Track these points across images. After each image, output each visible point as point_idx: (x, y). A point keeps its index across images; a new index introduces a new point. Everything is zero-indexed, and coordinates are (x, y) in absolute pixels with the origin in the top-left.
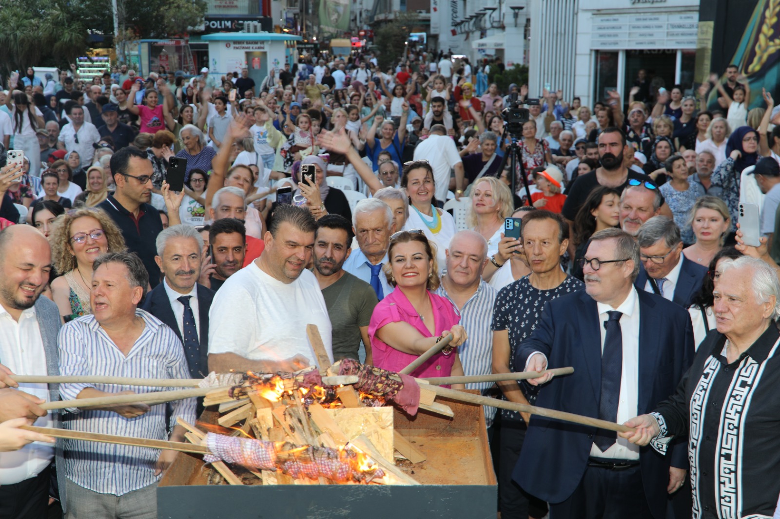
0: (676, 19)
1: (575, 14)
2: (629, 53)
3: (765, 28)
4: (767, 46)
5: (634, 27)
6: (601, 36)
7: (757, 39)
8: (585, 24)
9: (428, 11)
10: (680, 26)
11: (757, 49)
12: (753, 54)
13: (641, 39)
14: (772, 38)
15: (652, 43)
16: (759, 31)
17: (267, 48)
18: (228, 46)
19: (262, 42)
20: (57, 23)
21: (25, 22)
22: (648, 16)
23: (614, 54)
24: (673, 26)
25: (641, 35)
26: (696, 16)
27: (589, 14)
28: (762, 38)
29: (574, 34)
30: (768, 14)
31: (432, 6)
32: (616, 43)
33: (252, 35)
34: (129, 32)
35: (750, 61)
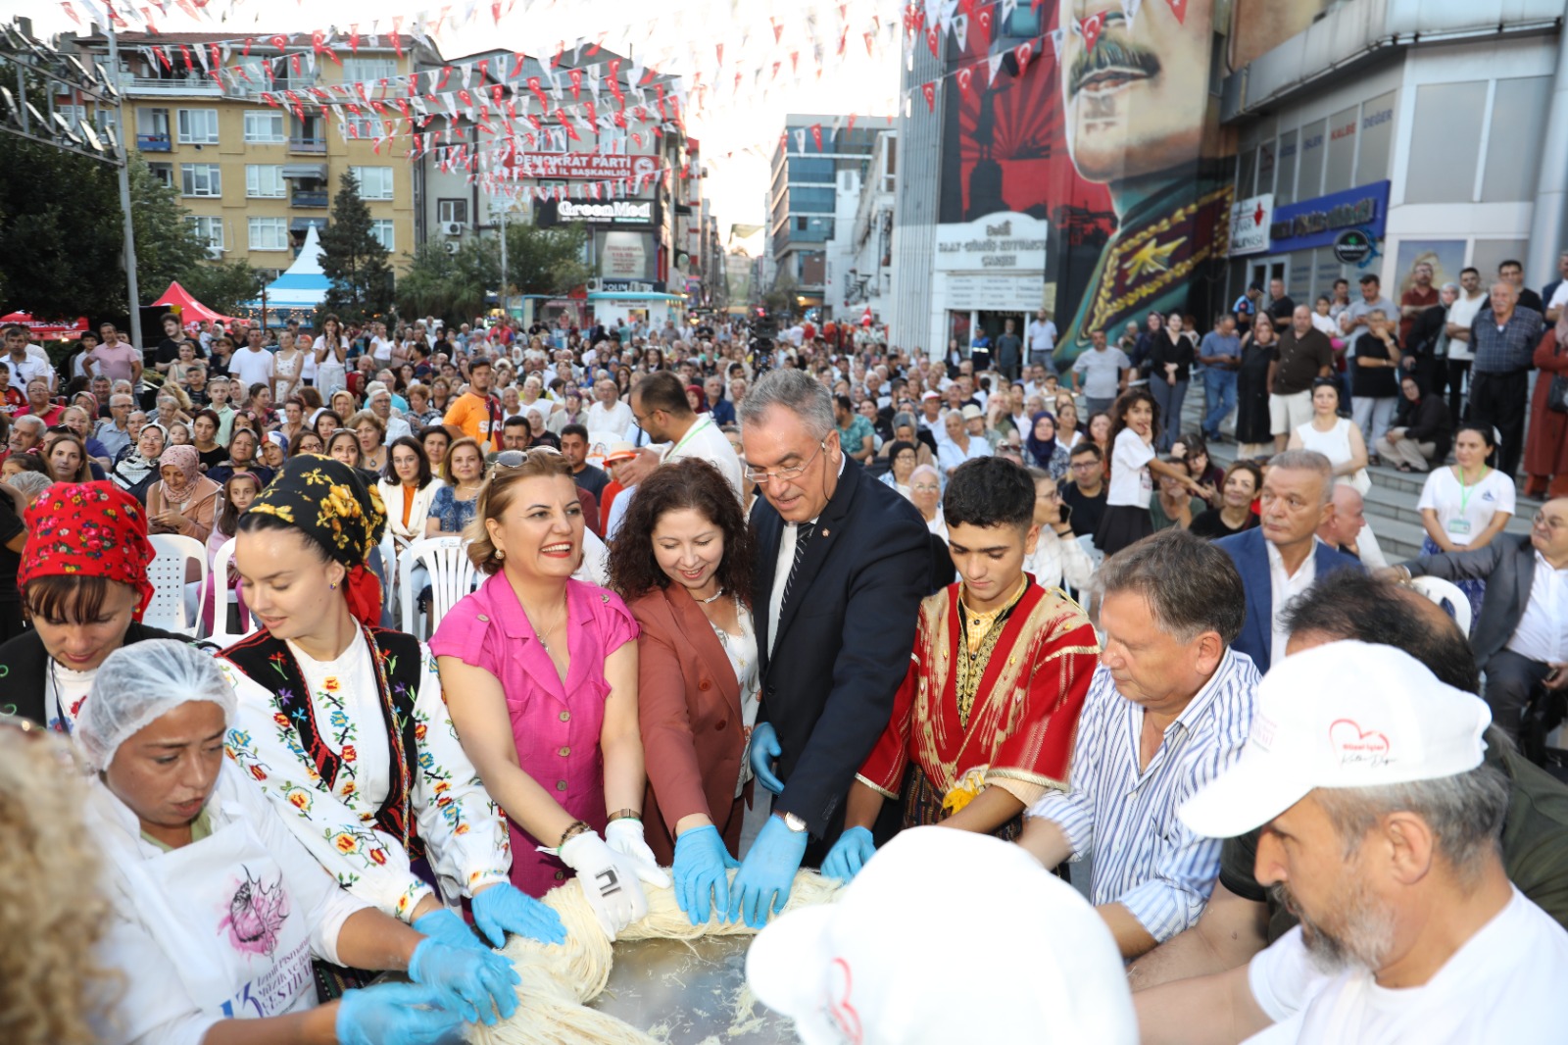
0: (1025, 282)
1: (930, 274)
2: (983, 315)
3: (1103, 292)
4: (1106, 309)
5: (987, 288)
6: (955, 296)
7: (1096, 302)
8: (940, 283)
9: (823, 284)
10: (1028, 289)
11: (1096, 311)
12: (1092, 315)
13: (992, 300)
14: (1109, 301)
15: (1003, 304)
16: (1098, 293)
17: (649, 307)
18: (612, 303)
19: (645, 300)
20: (458, 283)
21: (432, 282)
22: (999, 278)
23: (966, 315)
24: (1023, 289)
25: (993, 296)
26: (1041, 278)
27: (943, 275)
28: (1101, 301)
29: (929, 294)
30: (1106, 277)
31: (827, 279)
32: (968, 303)
33: (637, 294)
34: (513, 288)
35: (1089, 322)
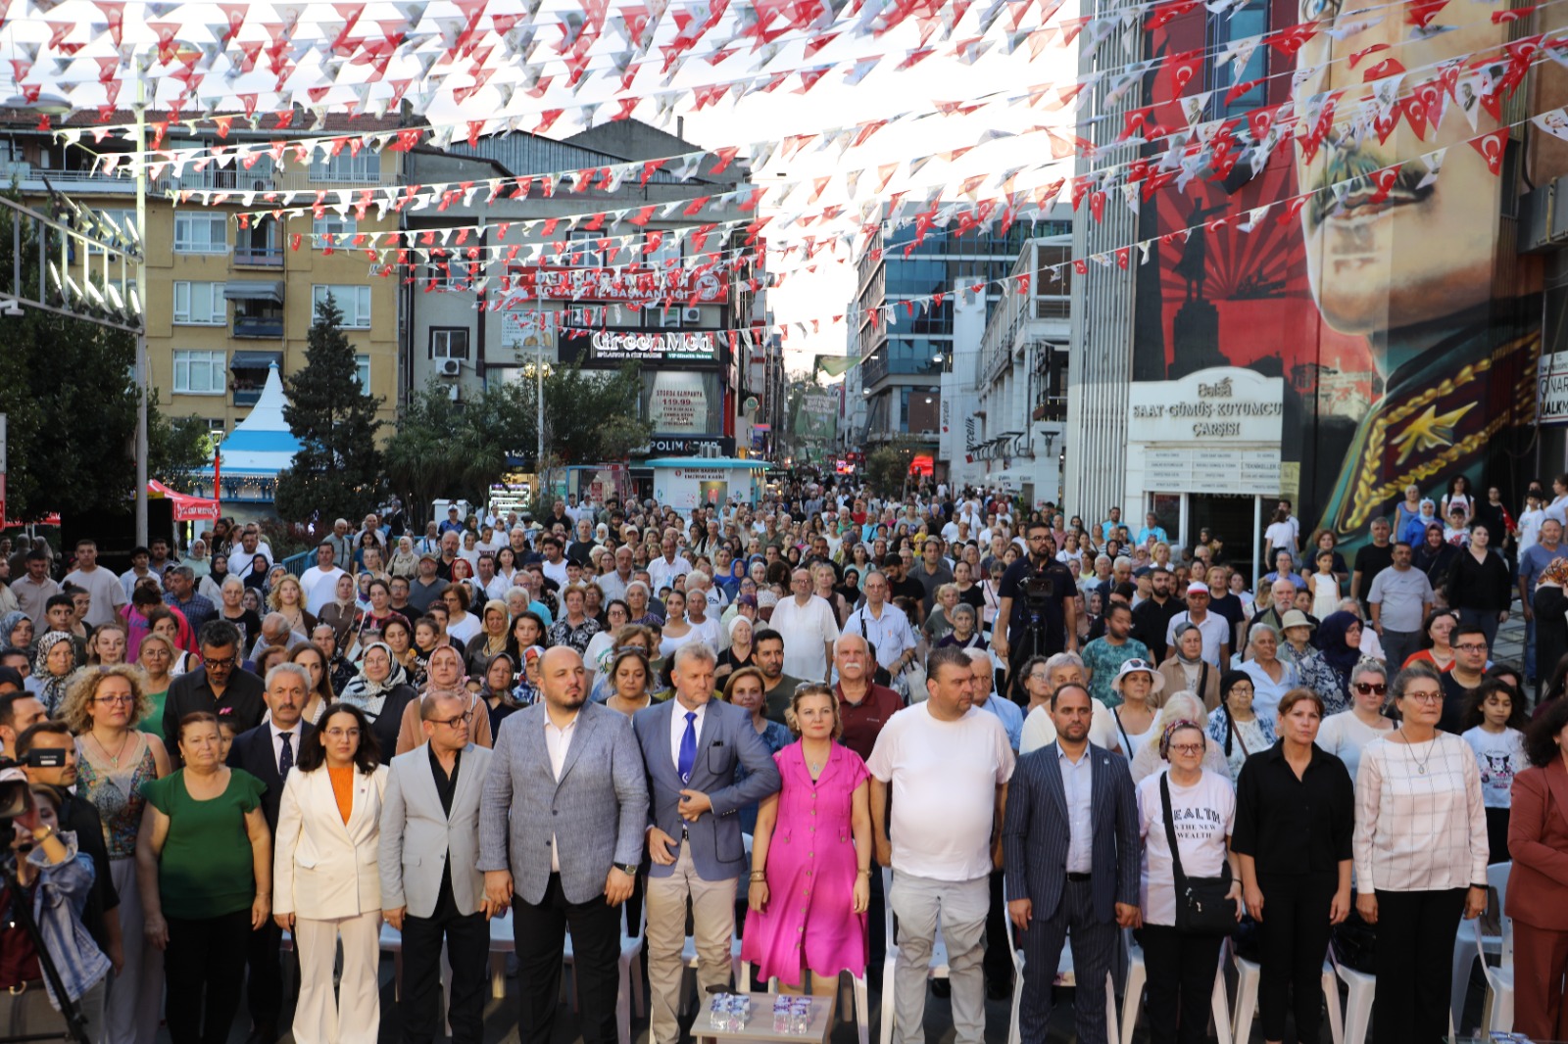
0: (1252, 457)
1: (1123, 447)
2: (1193, 498)
3: (1365, 474)
4: (1370, 497)
5: (1199, 465)
6: (1157, 474)
7: (1355, 488)
8: (1136, 457)
9: (936, 432)
10: (1257, 466)
11: (1356, 498)
12: (1351, 505)
13: (1209, 480)
14: (1375, 486)
15: (1223, 486)
16: (1358, 477)
17: (727, 477)
18: (678, 473)
19: (722, 470)
22: (1217, 451)
23: (1176, 498)
24: (1249, 466)
25: (1208, 475)
26: (1278, 454)
27: (1141, 447)
28: (1362, 486)
29: (1123, 473)
30: (1368, 456)
31: (942, 426)
32: (1177, 485)
33: (709, 461)
35: (1348, 514)
